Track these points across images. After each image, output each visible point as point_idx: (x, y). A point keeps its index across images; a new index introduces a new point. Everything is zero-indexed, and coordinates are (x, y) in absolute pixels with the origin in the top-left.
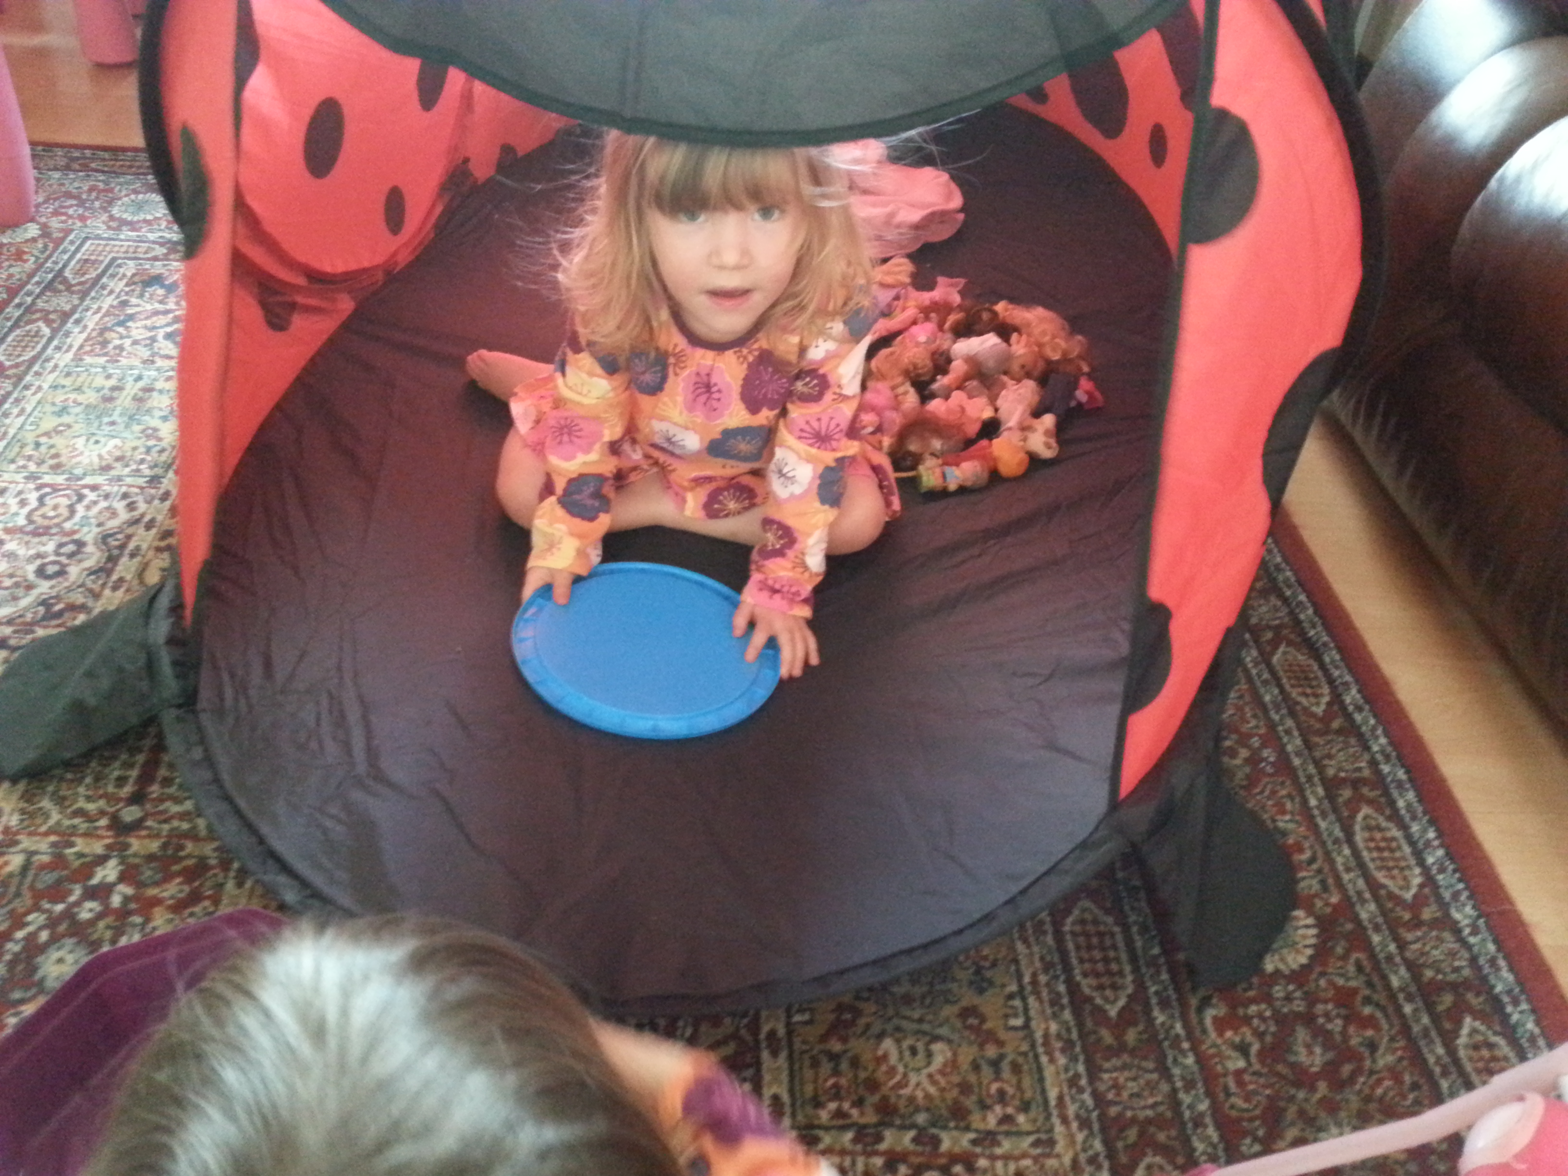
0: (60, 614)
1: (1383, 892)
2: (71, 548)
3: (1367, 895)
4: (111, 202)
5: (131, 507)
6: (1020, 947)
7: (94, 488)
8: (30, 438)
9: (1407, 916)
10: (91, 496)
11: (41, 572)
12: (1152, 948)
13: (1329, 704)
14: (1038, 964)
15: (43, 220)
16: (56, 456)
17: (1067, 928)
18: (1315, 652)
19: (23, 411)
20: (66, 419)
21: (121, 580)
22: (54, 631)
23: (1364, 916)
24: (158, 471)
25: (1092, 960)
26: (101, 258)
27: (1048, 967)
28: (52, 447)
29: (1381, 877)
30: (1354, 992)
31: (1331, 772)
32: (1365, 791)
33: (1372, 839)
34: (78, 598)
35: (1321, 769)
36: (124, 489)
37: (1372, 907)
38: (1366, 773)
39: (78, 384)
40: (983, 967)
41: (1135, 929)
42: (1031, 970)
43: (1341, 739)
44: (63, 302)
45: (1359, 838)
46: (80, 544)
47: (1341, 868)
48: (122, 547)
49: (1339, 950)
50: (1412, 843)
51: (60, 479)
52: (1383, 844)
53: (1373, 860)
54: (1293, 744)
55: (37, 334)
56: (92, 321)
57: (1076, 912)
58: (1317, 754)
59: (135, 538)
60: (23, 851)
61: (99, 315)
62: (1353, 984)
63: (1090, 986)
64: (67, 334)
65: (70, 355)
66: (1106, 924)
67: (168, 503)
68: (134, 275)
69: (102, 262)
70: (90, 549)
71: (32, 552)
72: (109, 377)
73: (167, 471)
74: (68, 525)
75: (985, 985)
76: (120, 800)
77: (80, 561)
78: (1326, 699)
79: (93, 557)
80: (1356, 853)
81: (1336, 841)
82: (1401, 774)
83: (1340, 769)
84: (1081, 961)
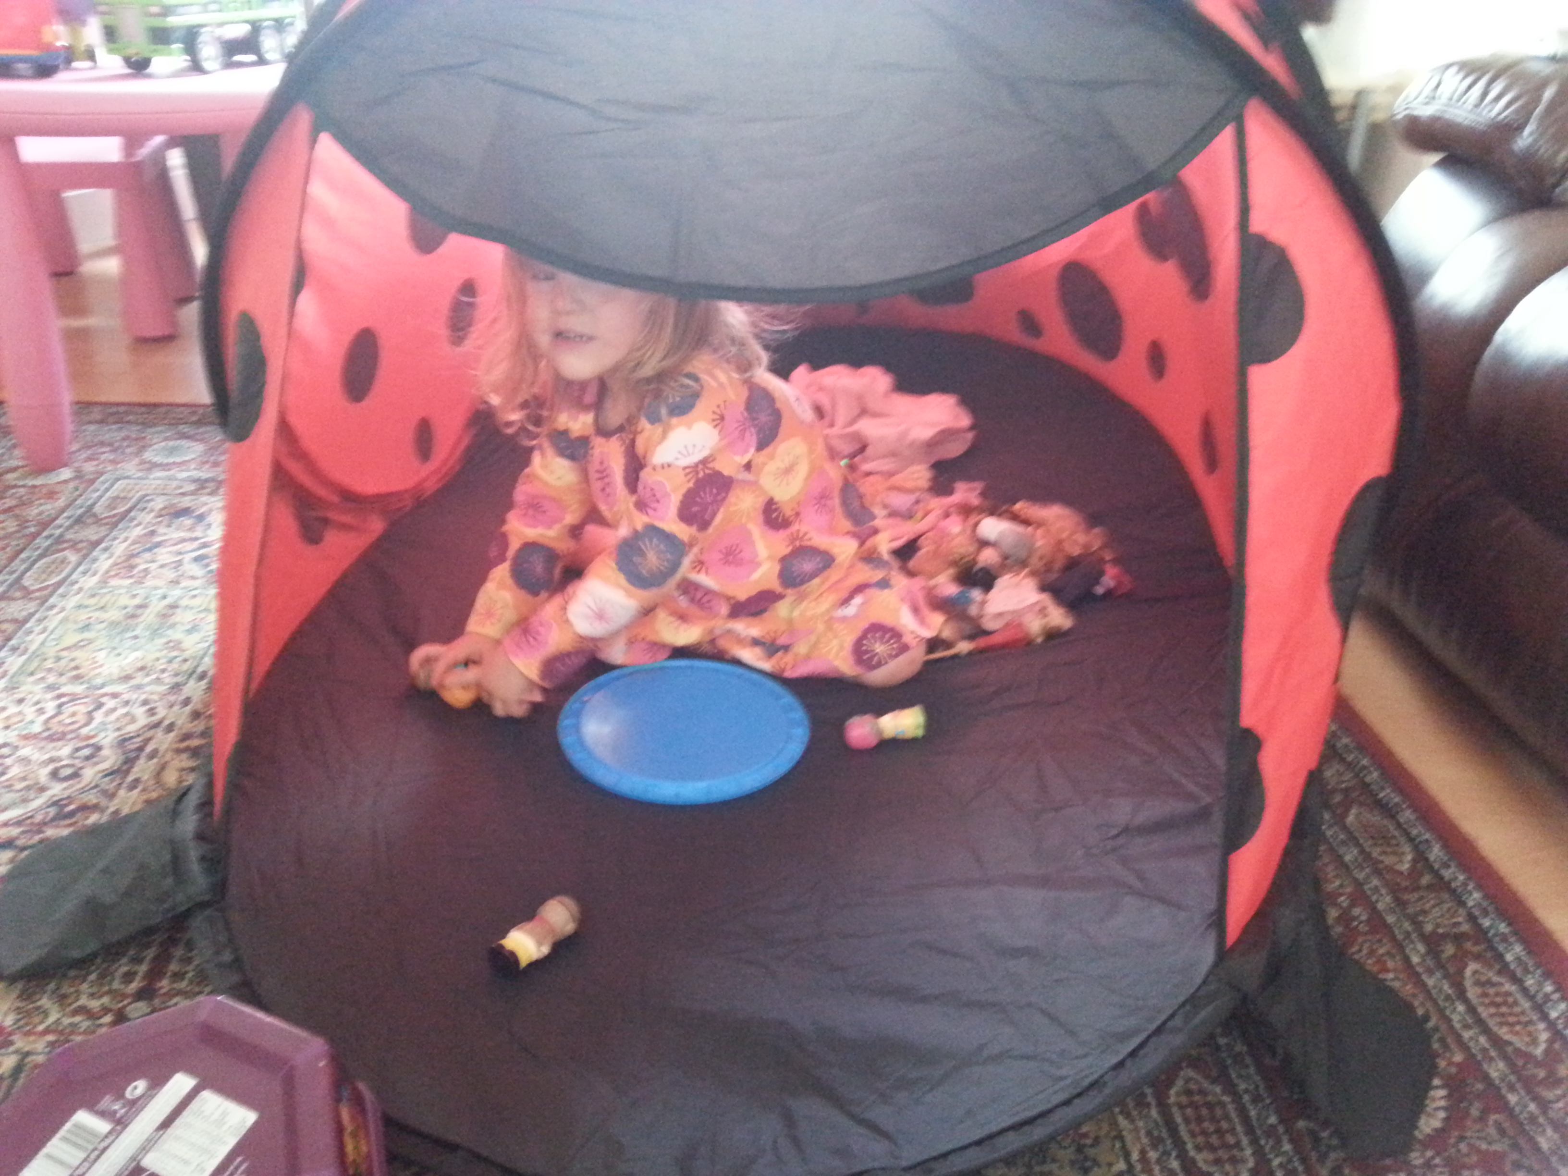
0: (72, 814)
1: (1509, 1049)
2: (86, 752)
3: (1493, 1053)
4: (143, 448)
5: (152, 712)
6: (1122, 1122)
7: (115, 696)
8: (51, 652)
9: (1542, 1074)
10: (110, 703)
11: (54, 775)
12: (1267, 1118)
13: (1415, 861)
14: (1145, 1140)
15: (76, 465)
16: (76, 668)
17: (1172, 1100)
18: (1389, 811)
19: (44, 630)
20: (87, 635)
21: (137, 781)
22: (65, 832)
23: (1494, 1074)
24: (179, 679)
25: (1204, 1133)
26: (130, 495)
27: (1156, 1141)
28: (73, 660)
29: (1504, 1033)
30: (1499, 1157)
31: (1428, 928)
32: (1468, 945)
33: (1485, 995)
34: (92, 798)
35: (1418, 925)
36: (143, 697)
37: (1501, 1065)
38: (1465, 928)
39: (101, 604)
40: (1085, 1146)
41: (1246, 1098)
42: (1139, 1146)
43: (1433, 895)
44: (91, 533)
45: (1472, 993)
46: (98, 748)
47: (1458, 1026)
48: (141, 749)
49: (1475, 1112)
50: (1531, 998)
51: (79, 689)
52: (1499, 1000)
53: (1492, 1016)
54: (1384, 902)
55: (63, 561)
56: (120, 549)
57: (1180, 1083)
58: (1411, 910)
59: (154, 741)
60: (16, 1052)
61: (126, 544)
62: (1496, 1147)
63: (1205, 1161)
64: (95, 560)
65: (95, 579)
66: (1215, 1094)
67: (188, 709)
68: (161, 510)
69: (131, 498)
70: (105, 752)
71: (47, 756)
72: (134, 596)
73: (188, 678)
74: (85, 731)
75: (1088, 1164)
76: (124, 996)
77: (96, 764)
78: (1409, 857)
79: (110, 759)
80: (1472, 1010)
81: (1448, 998)
82: (1503, 928)
83: (1438, 926)
84: (1193, 1135)
